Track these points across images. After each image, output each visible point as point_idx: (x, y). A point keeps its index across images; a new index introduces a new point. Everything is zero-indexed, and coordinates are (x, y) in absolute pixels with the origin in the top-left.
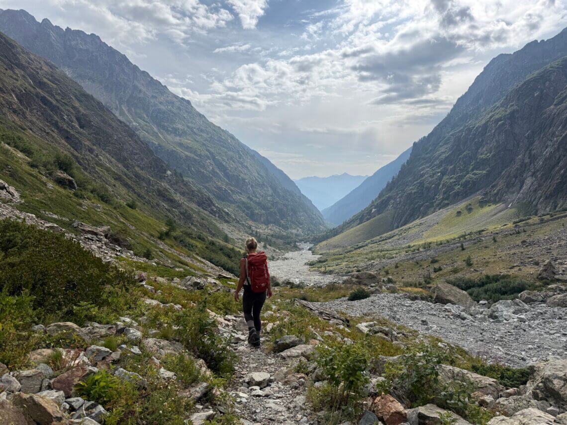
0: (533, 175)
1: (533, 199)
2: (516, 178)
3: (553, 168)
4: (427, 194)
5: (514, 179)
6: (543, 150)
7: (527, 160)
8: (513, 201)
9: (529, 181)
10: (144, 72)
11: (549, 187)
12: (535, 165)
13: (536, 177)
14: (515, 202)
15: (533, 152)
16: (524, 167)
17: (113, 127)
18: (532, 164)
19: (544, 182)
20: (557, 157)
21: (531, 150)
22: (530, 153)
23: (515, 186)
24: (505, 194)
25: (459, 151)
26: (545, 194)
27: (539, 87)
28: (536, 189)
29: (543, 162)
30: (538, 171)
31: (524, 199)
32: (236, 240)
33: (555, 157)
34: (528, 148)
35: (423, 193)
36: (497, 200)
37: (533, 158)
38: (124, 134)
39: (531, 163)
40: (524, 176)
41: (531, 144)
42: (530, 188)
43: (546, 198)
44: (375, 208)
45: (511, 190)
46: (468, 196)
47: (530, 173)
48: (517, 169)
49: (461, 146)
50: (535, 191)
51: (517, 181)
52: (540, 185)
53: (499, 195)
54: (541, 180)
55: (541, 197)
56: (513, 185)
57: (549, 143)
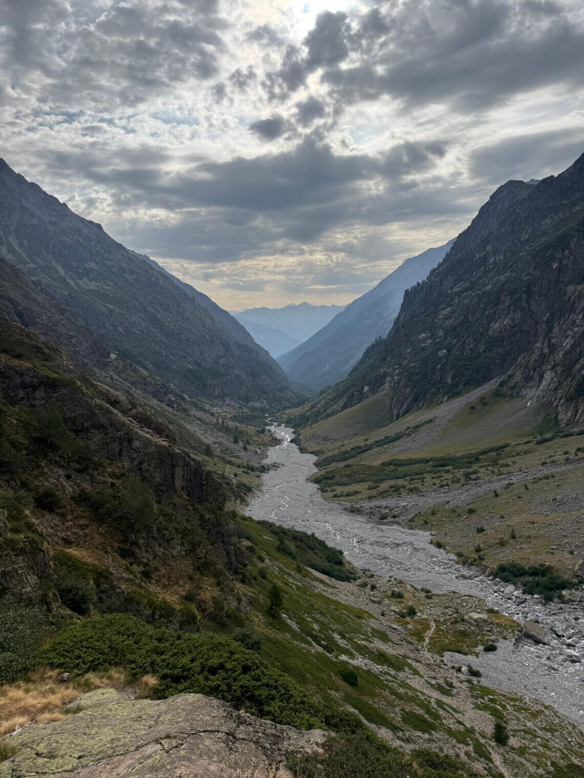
0: (553, 368)
1: (553, 399)
2: (535, 370)
3: (574, 365)
4: (432, 376)
5: (532, 372)
6: (563, 340)
7: (546, 350)
8: (531, 398)
9: (548, 375)
10: (33, 185)
11: (570, 387)
12: (554, 357)
13: (556, 372)
14: (534, 400)
15: (553, 341)
16: (543, 358)
17: (39, 303)
18: (552, 356)
19: (565, 380)
20: (578, 352)
21: (550, 339)
22: (549, 341)
23: (533, 380)
24: (523, 389)
25: (467, 322)
26: (566, 395)
27: (558, 256)
28: (556, 387)
29: (564, 355)
30: (558, 365)
31: (543, 397)
32: (213, 445)
33: (576, 352)
34: (547, 335)
35: (427, 375)
36: (514, 394)
37: (553, 348)
38: (53, 310)
39: (550, 354)
40: (543, 368)
41: (550, 330)
42: (549, 385)
43: (567, 400)
44: (368, 385)
45: (529, 385)
46: (480, 386)
47: (549, 367)
48: (536, 361)
49: (470, 317)
50: (556, 389)
51: (536, 374)
52: (560, 384)
53: (516, 390)
54: (561, 377)
55: (561, 398)
56: (532, 379)
57: (570, 332)
